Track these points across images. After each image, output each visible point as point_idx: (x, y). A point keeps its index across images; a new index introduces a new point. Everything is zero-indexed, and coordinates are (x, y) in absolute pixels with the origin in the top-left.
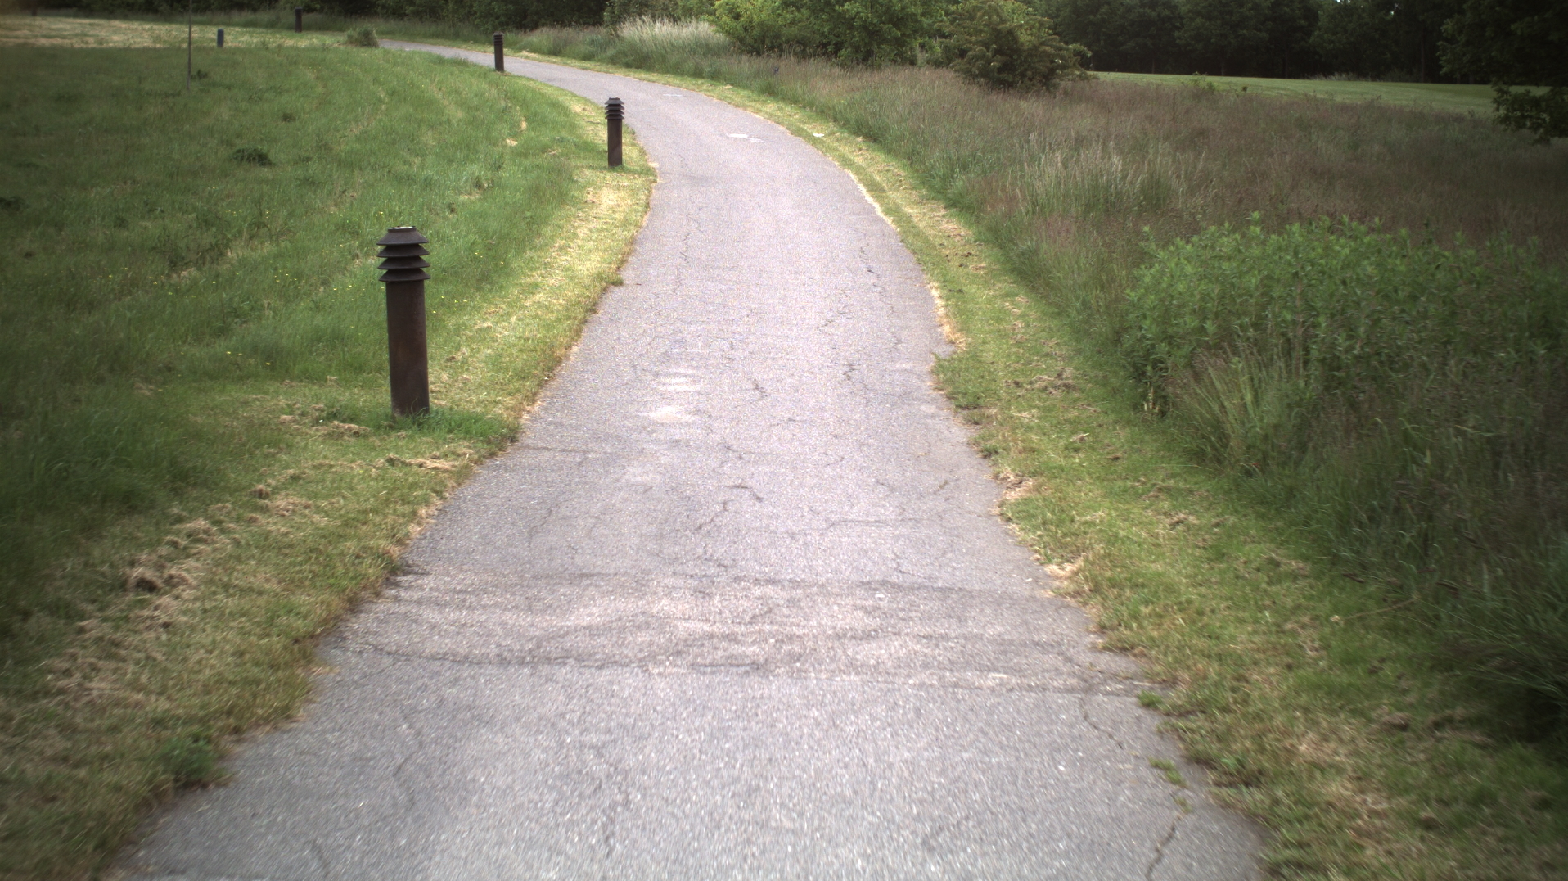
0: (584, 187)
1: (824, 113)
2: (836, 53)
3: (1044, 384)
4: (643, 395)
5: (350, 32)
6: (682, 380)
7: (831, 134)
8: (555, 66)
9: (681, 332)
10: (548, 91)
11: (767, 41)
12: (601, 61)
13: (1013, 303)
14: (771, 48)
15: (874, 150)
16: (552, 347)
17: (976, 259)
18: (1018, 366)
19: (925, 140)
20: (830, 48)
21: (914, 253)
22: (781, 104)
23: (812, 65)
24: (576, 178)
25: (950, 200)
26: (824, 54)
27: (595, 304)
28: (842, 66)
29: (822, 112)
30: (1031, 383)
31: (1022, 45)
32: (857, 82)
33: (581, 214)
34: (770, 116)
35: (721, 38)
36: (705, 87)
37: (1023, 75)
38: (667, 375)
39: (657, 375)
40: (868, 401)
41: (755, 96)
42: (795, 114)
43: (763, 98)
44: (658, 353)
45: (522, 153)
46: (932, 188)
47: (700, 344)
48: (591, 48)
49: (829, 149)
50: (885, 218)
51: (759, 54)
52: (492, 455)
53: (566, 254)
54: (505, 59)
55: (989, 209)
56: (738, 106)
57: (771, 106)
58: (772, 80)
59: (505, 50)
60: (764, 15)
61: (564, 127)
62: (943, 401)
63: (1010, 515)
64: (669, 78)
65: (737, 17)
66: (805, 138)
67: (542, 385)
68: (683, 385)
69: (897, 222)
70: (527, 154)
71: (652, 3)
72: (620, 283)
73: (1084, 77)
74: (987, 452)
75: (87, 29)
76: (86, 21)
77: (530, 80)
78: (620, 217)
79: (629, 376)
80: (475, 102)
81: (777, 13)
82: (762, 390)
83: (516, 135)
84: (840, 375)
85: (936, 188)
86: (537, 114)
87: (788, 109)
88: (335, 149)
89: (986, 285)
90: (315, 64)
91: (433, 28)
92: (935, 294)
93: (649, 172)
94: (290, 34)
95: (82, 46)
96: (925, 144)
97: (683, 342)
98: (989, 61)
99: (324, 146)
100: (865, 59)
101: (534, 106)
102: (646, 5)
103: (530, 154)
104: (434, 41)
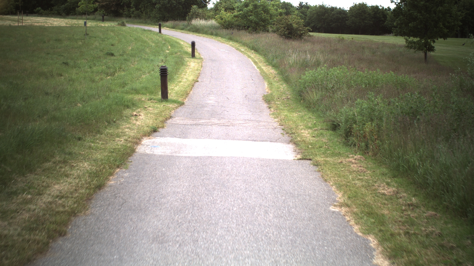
0: (187, 62)
1: (244, 44)
3: (284, 98)
4: (206, 99)
7: (246, 50)
8: (174, 32)
11: (230, 25)
12: (186, 30)
13: (282, 86)
14: (231, 28)
15: (256, 54)
16: (187, 91)
17: (276, 78)
20: (246, 28)
21: (263, 76)
22: (234, 42)
23: (243, 32)
24: (185, 60)
25: (273, 65)
27: (193, 85)
28: (249, 33)
30: (281, 98)
31: (294, 27)
32: (252, 37)
33: (187, 68)
34: (231, 45)
35: (218, 24)
36: (214, 38)
37: (294, 35)
38: (210, 96)
39: (208, 96)
40: (249, 101)
41: (227, 40)
42: (237, 45)
44: (207, 93)
47: (216, 92)
48: (183, 27)
49: (245, 53)
50: (257, 69)
51: (228, 29)
52: (181, 106)
53: (185, 76)
54: (162, 30)
55: (281, 67)
56: (222, 43)
57: (231, 43)
58: (231, 36)
59: (161, 28)
60: (229, 19)
61: (180, 48)
62: (263, 101)
64: (204, 35)
65: (222, 19)
66: (239, 51)
67: (186, 97)
68: (213, 98)
69: (260, 70)
70: (172, 54)
71: (199, 15)
72: (198, 81)
73: (310, 36)
74: (270, 108)
75: (46, 21)
76: (44, 18)
77: (168, 35)
78: (196, 68)
79: (202, 96)
80: (157, 41)
81: (233, 18)
82: (228, 99)
83: (168, 50)
84: (244, 97)
85: (270, 62)
86: (172, 45)
87: (235, 43)
88: (128, 53)
89: (277, 83)
90: (113, 31)
91: (139, 21)
92: (266, 84)
93: (201, 59)
94: (101, 22)
95: (47, 25)
96: (268, 52)
97: (212, 91)
98: (285, 32)
99: (125, 52)
100: (255, 30)
101: (171, 43)
102: (198, 15)
103: (173, 54)
104: (140, 24)
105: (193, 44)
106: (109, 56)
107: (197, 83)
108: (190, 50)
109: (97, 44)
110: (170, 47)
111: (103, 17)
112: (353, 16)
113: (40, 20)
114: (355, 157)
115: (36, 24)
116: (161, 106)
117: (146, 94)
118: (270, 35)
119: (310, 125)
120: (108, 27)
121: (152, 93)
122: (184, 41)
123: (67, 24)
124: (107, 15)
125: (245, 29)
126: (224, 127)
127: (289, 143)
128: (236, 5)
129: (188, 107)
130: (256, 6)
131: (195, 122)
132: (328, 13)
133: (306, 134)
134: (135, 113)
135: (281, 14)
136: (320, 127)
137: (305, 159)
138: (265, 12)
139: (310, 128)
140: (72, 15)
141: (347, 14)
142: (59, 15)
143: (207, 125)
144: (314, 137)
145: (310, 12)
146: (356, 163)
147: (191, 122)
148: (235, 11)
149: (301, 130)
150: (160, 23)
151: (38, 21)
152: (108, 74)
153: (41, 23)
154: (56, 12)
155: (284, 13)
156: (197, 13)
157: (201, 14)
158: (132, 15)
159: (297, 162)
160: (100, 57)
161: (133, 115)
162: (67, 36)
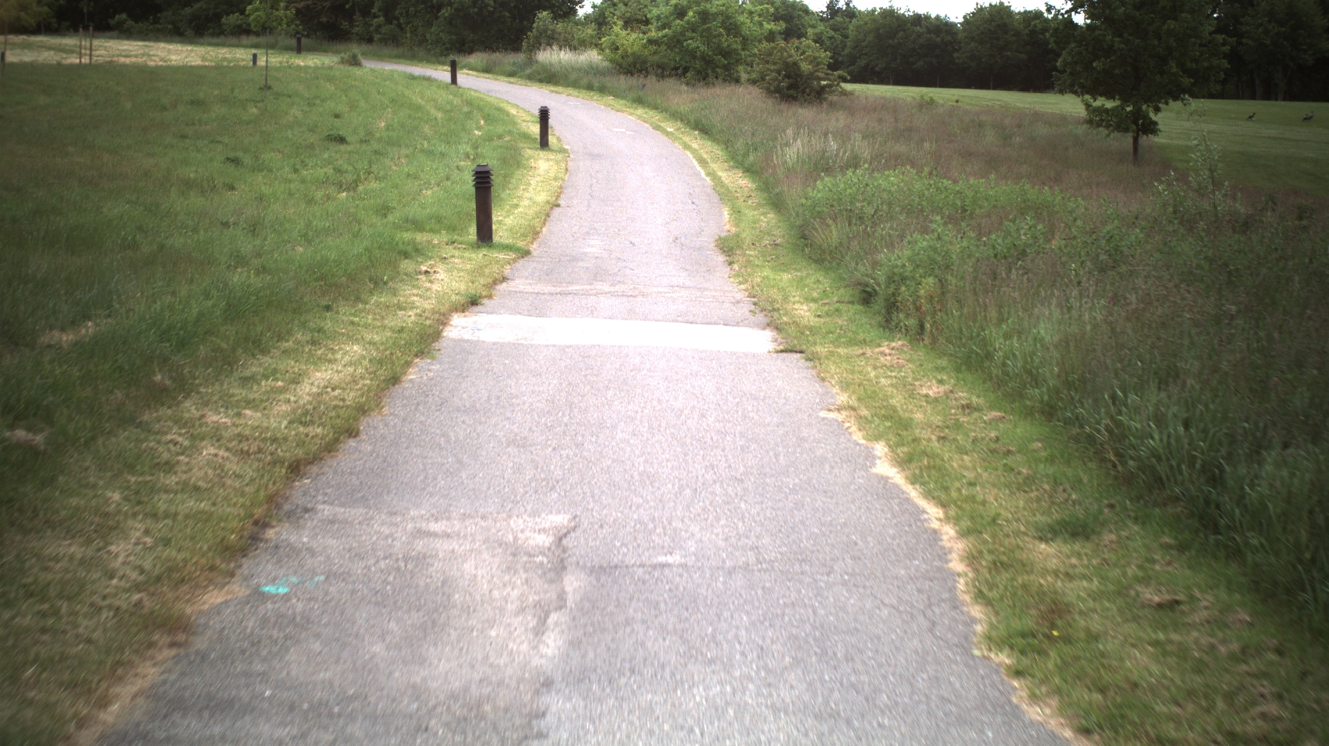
0: (529, 159)
2: (684, 75)
3: (766, 244)
4: (579, 245)
7: (678, 129)
8: (489, 80)
11: (638, 66)
12: (521, 77)
13: (765, 216)
14: (640, 71)
15: (704, 139)
16: (533, 228)
17: (753, 198)
18: (757, 238)
20: (680, 71)
21: (719, 195)
22: (647, 110)
23: (671, 83)
24: (523, 154)
25: (745, 168)
27: (549, 213)
28: (687, 84)
29: (674, 115)
30: (760, 244)
31: (803, 71)
32: (696, 95)
33: (530, 173)
34: (640, 117)
35: (606, 64)
36: (595, 97)
37: (803, 92)
38: (589, 239)
39: (584, 239)
40: (681, 250)
41: (629, 104)
42: (655, 116)
43: (634, 105)
44: (583, 232)
45: (487, 139)
46: (736, 161)
47: (603, 229)
48: (515, 68)
49: (677, 138)
50: (706, 178)
51: (632, 75)
53: (527, 192)
54: (458, 76)
55: (764, 173)
56: (618, 110)
57: (640, 111)
58: (641, 93)
59: (456, 69)
60: (636, 48)
61: (508, 123)
62: (717, 250)
64: (570, 91)
65: (617, 48)
66: (662, 132)
67: (534, 239)
68: (597, 242)
69: (713, 180)
70: (490, 139)
71: (556, 36)
72: (558, 206)
73: (844, 93)
74: (730, 263)
75: (147, 50)
76: (141, 43)
77: (476, 91)
78: (552, 175)
79: (571, 239)
80: (448, 107)
81: (644, 46)
82: (634, 244)
83: (479, 128)
84: (671, 240)
85: (739, 161)
86: (489, 115)
87: (651, 113)
88: (378, 135)
89: (755, 210)
90: (330, 79)
91: (395, 52)
92: (726, 213)
93: (565, 151)
94: (294, 54)
95: (152, 64)
96: (735, 136)
97: (594, 229)
98: (780, 82)
99: (370, 133)
100: (704, 79)
101: (486, 110)
102: (553, 38)
103: (492, 140)
104: (397, 60)
105: (544, 115)
106: (334, 143)
107: (557, 210)
108: (535, 129)
109: (295, 111)
110: (482, 122)
111: (299, 41)
112: (973, 39)
113: (131, 48)
114: (894, 344)
115: (122, 60)
116: (479, 256)
117: (438, 232)
118: (740, 90)
119: (815, 295)
120: (316, 68)
121: (454, 230)
122: (517, 107)
123: (204, 59)
124: (308, 36)
125: (677, 75)
126: (625, 299)
127: (764, 329)
128: (655, 12)
129: (538, 259)
130: (704, 16)
131: (559, 289)
132: (904, 31)
133: (804, 312)
134: (424, 268)
135: (771, 37)
136: (835, 299)
137: (791, 351)
138: (728, 30)
139: (815, 300)
140: (213, 35)
141: (956, 34)
142: (177, 33)
143: (587, 294)
144: (819, 316)
145: (858, 27)
146: (890, 355)
147: (553, 289)
148: (652, 27)
149: (794, 303)
150: (451, 57)
151: (124, 50)
152: (341, 186)
153: (136, 56)
154: (170, 26)
155: (780, 33)
156: (549, 32)
157: (560, 34)
158: (377, 37)
159: (775, 355)
160: (311, 147)
161: (420, 273)
162: (216, 92)
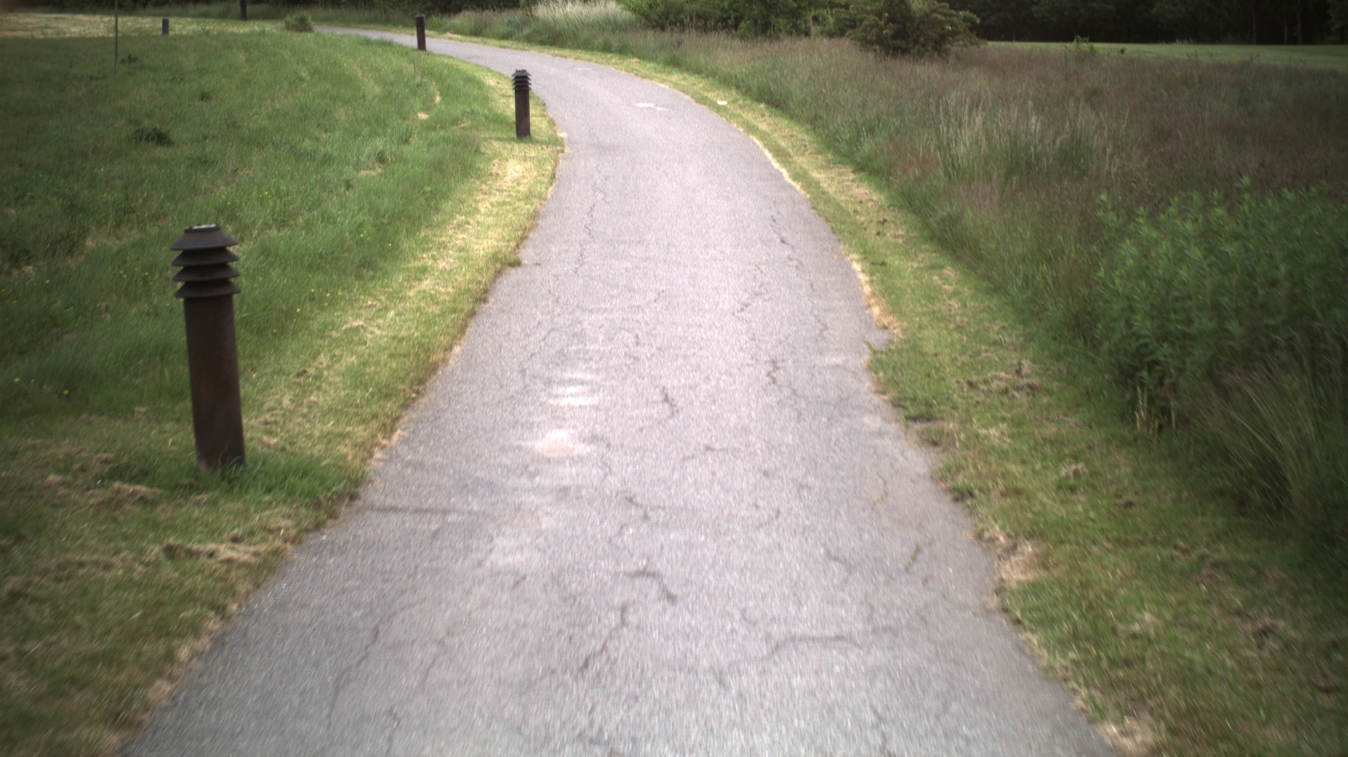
0: (490, 159)
1: (727, 81)
2: (736, 27)
3: (1003, 385)
4: (530, 414)
5: (288, 18)
6: (578, 389)
7: (734, 101)
8: (476, 45)
9: (580, 322)
10: (463, 66)
12: (518, 39)
13: (941, 277)
14: (674, 24)
15: (776, 116)
16: (428, 351)
17: (892, 226)
18: (965, 358)
19: (827, 105)
21: (827, 220)
22: (686, 75)
23: (718, 40)
24: (483, 150)
25: (858, 164)
26: (724, 28)
27: (486, 291)
29: (725, 80)
30: (986, 382)
31: (914, 12)
32: (757, 52)
33: (484, 187)
34: (676, 85)
35: (626, 15)
36: (613, 61)
37: (916, 42)
38: (562, 382)
39: (549, 382)
40: (800, 414)
41: (660, 67)
42: (698, 83)
43: (668, 69)
44: (552, 352)
45: (429, 127)
46: (837, 152)
47: (601, 338)
48: (509, 29)
49: (731, 116)
50: (794, 184)
51: (663, 29)
52: (318, 526)
53: (464, 231)
54: (428, 40)
55: (899, 172)
56: (644, 77)
57: (676, 77)
58: (676, 53)
59: (427, 32)
61: (476, 100)
62: (887, 410)
63: (1018, 614)
64: (580, 53)
66: (709, 106)
68: (578, 397)
69: (807, 187)
70: (437, 126)
72: (519, 263)
78: (524, 189)
79: (516, 386)
80: (393, 79)
83: (429, 109)
85: (842, 152)
86: (451, 88)
87: (692, 79)
88: (243, 127)
89: (907, 255)
91: (367, 15)
92: (857, 267)
93: (556, 141)
94: (236, 22)
96: (828, 109)
98: (882, 29)
99: (230, 124)
101: (452, 82)
103: (440, 127)
104: (367, 26)
105: (521, 83)
108: (509, 107)
110: (438, 99)
111: (242, 4)
